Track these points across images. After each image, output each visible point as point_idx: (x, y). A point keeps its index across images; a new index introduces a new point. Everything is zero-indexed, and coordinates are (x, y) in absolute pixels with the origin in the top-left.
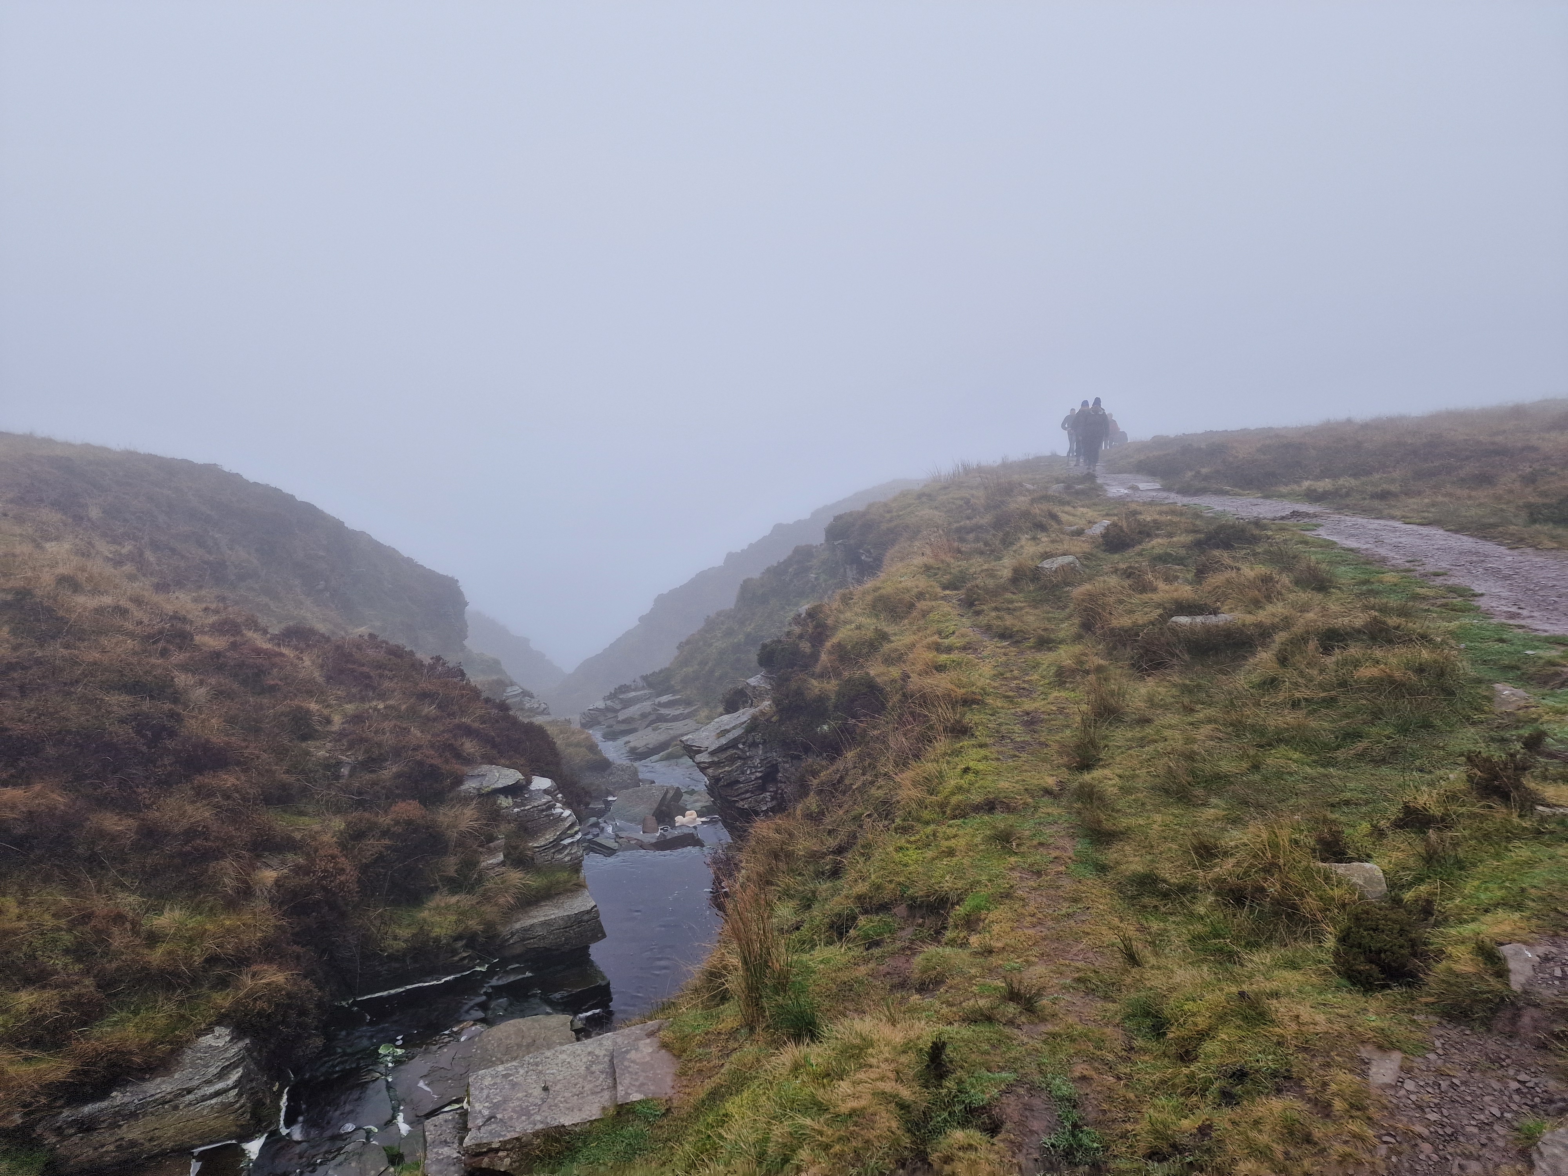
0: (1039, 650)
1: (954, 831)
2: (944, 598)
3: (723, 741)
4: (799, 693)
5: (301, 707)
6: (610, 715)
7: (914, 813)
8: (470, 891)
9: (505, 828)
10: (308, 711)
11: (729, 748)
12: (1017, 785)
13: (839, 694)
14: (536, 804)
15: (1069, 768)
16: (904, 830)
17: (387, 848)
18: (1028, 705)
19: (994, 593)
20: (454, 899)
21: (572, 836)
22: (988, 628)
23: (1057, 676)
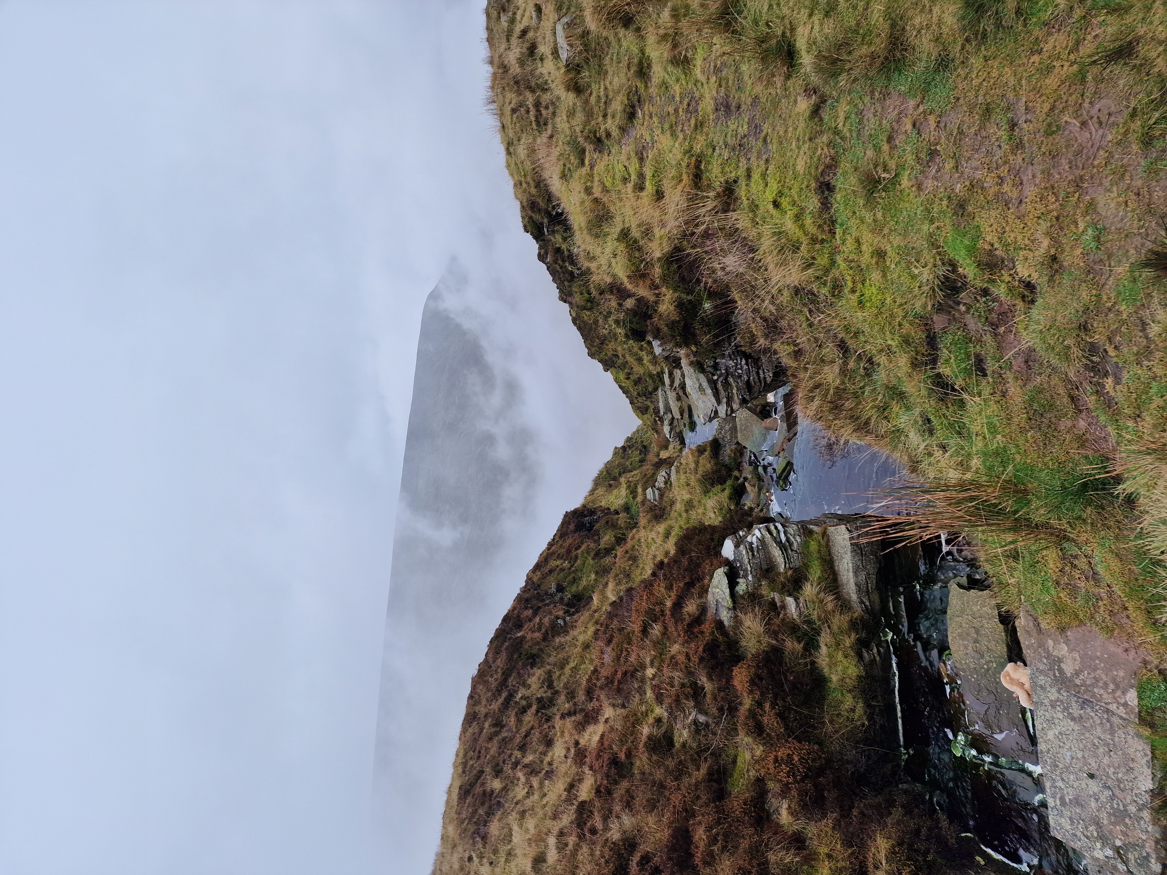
0: (649, 78)
1: (850, 241)
2: (592, 167)
3: (709, 391)
4: (672, 325)
5: (646, 743)
6: (675, 423)
7: (819, 273)
8: (817, 632)
9: (765, 590)
10: (650, 738)
11: (716, 386)
12: (803, 149)
13: (675, 290)
14: (747, 560)
15: (788, 77)
16: (837, 288)
17: (773, 707)
18: (707, 105)
19: (589, 115)
20: (824, 650)
21: (778, 532)
22: (623, 130)
23: (678, 65)
